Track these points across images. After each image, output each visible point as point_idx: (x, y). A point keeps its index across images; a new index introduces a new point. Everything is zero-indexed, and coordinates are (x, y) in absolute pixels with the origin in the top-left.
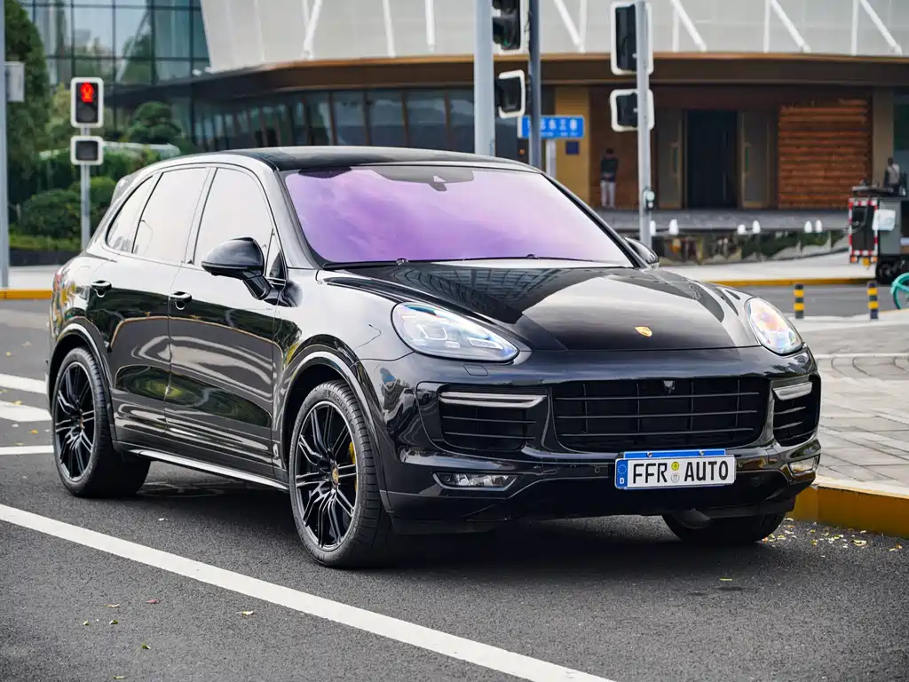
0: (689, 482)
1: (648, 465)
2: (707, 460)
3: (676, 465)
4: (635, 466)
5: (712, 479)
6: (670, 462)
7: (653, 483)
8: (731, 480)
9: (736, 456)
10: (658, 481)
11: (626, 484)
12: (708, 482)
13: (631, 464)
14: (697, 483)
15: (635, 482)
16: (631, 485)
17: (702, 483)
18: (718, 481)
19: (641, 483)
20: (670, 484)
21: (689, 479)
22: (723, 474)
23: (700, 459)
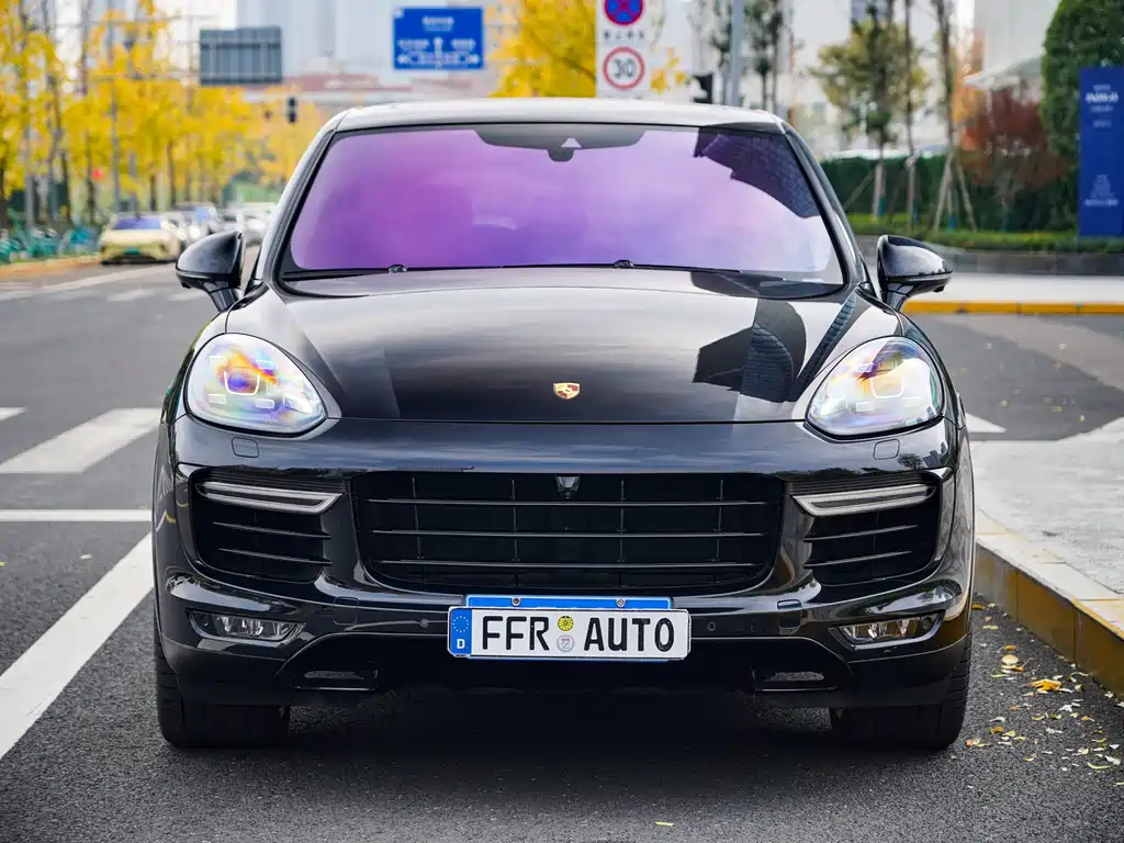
0: (594, 652)
1: (510, 620)
2: (630, 616)
3: (566, 621)
4: (486, 620)
5: (641, 648)
6: (554, 617)
7: (520, 649)
8: (680, 650)
9: (691, 611)
10: (532, 647)
11: (468, 648)
12: (631, 652)
13: (478, 616)
14: (608, 653)
15: (485, 646)
16: (477, 650)
17: (619, 654)
18: (651, 652)
19: (497, 649)
20: (555, 652)
21: (594, 647)
22: (664, 640)
23: (616, 613)
